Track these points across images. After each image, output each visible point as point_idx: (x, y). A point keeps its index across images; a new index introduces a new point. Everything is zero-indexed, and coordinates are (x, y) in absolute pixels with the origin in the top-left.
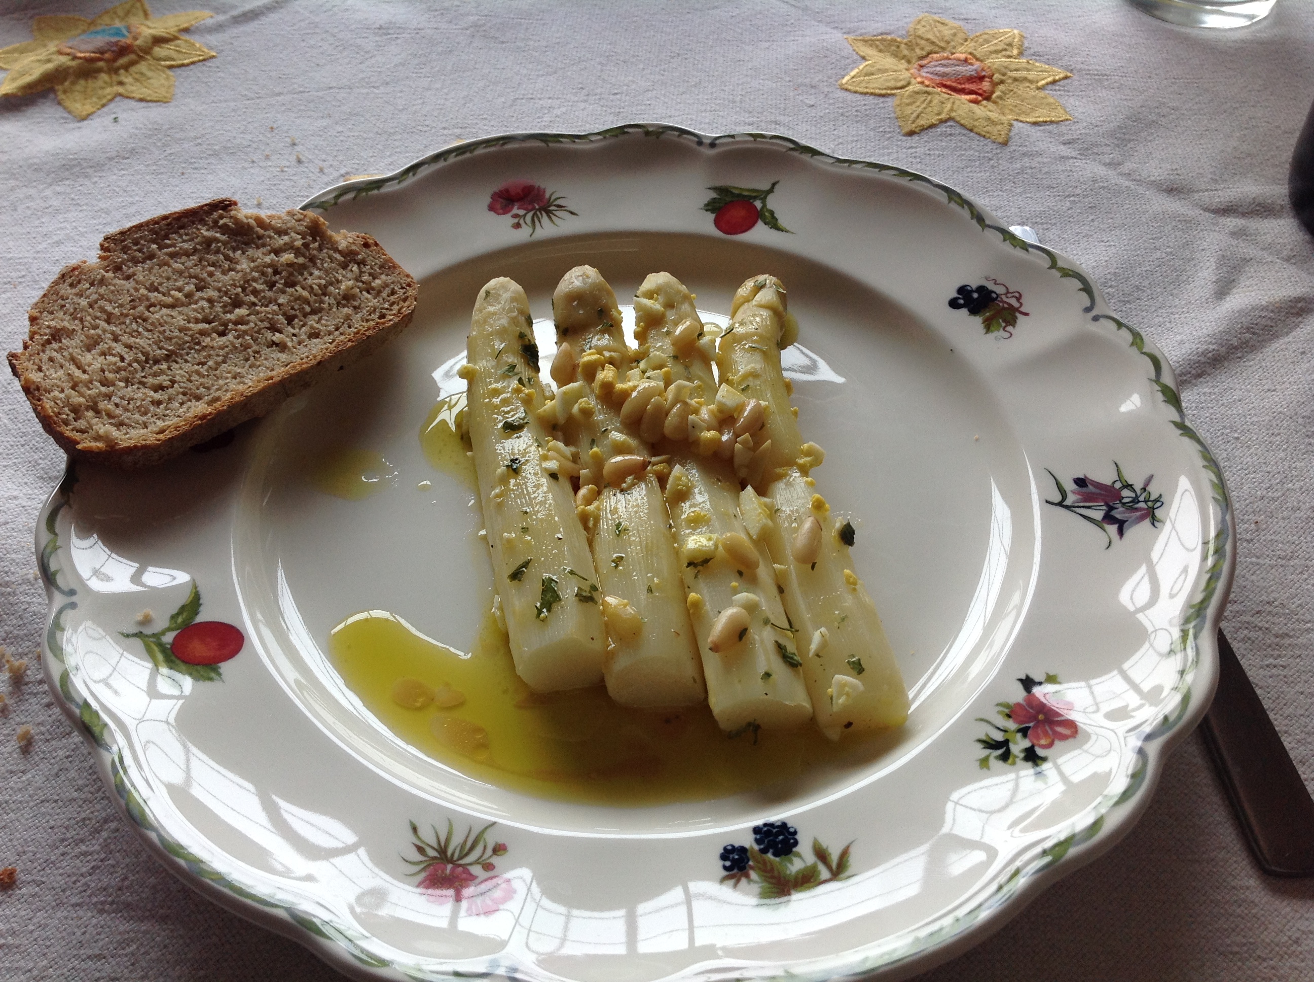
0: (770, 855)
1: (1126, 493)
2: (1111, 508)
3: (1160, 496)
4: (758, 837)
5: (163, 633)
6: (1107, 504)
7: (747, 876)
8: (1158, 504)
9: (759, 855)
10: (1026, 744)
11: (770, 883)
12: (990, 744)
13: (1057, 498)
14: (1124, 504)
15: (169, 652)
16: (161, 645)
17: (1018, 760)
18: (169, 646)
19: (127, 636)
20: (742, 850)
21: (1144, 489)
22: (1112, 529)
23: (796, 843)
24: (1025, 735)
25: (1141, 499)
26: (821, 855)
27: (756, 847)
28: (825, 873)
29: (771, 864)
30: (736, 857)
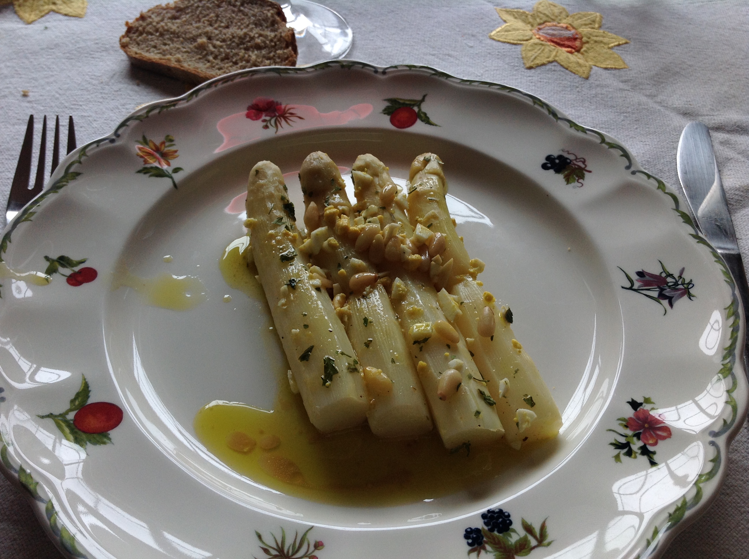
0: (496, 533)
1: (669, 279)
2: (662, 290)
3: (691, 280)
4: (486, 521)
5: (67, 413)
6: (659, 287)
7: (484, 549)
8: (691, 286)
9: (488, 534)
10: (640, 444)
11: (500, 552)
12: (618, 446)
13: (628, 285)
14: (669, 286)
15: (73, 426)
16: (66, 422)
17: (637, 455)
18: (72, 422)
19: (43, 417)
20: (477, 531)
21: (680, 277)
22: (665, 302)
23: (511, 523)
24: (639, 439)
25: (680, 283)
26: (528, 529)
27: (486, 528)
28: (533, 542)
29: (498, 539)
30: (475, 536)
